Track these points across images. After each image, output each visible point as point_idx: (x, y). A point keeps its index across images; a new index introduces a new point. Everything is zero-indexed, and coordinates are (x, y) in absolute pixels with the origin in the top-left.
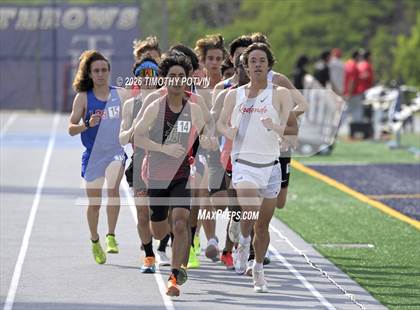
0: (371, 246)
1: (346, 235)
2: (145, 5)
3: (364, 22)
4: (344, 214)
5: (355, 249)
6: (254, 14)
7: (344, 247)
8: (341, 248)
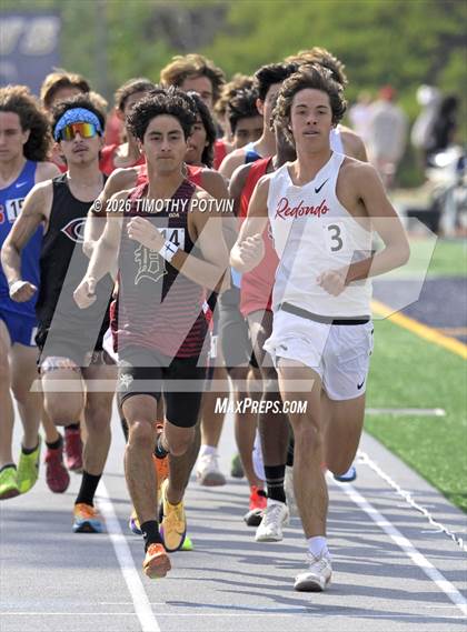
0: (440, 412)
1: (399, 395)
2: (69, 14)
3: (430, 43)
4: (396, 361)
5: (412, 418)
6: (248, 28)
7: (396, 414)
8: (391, 416)
